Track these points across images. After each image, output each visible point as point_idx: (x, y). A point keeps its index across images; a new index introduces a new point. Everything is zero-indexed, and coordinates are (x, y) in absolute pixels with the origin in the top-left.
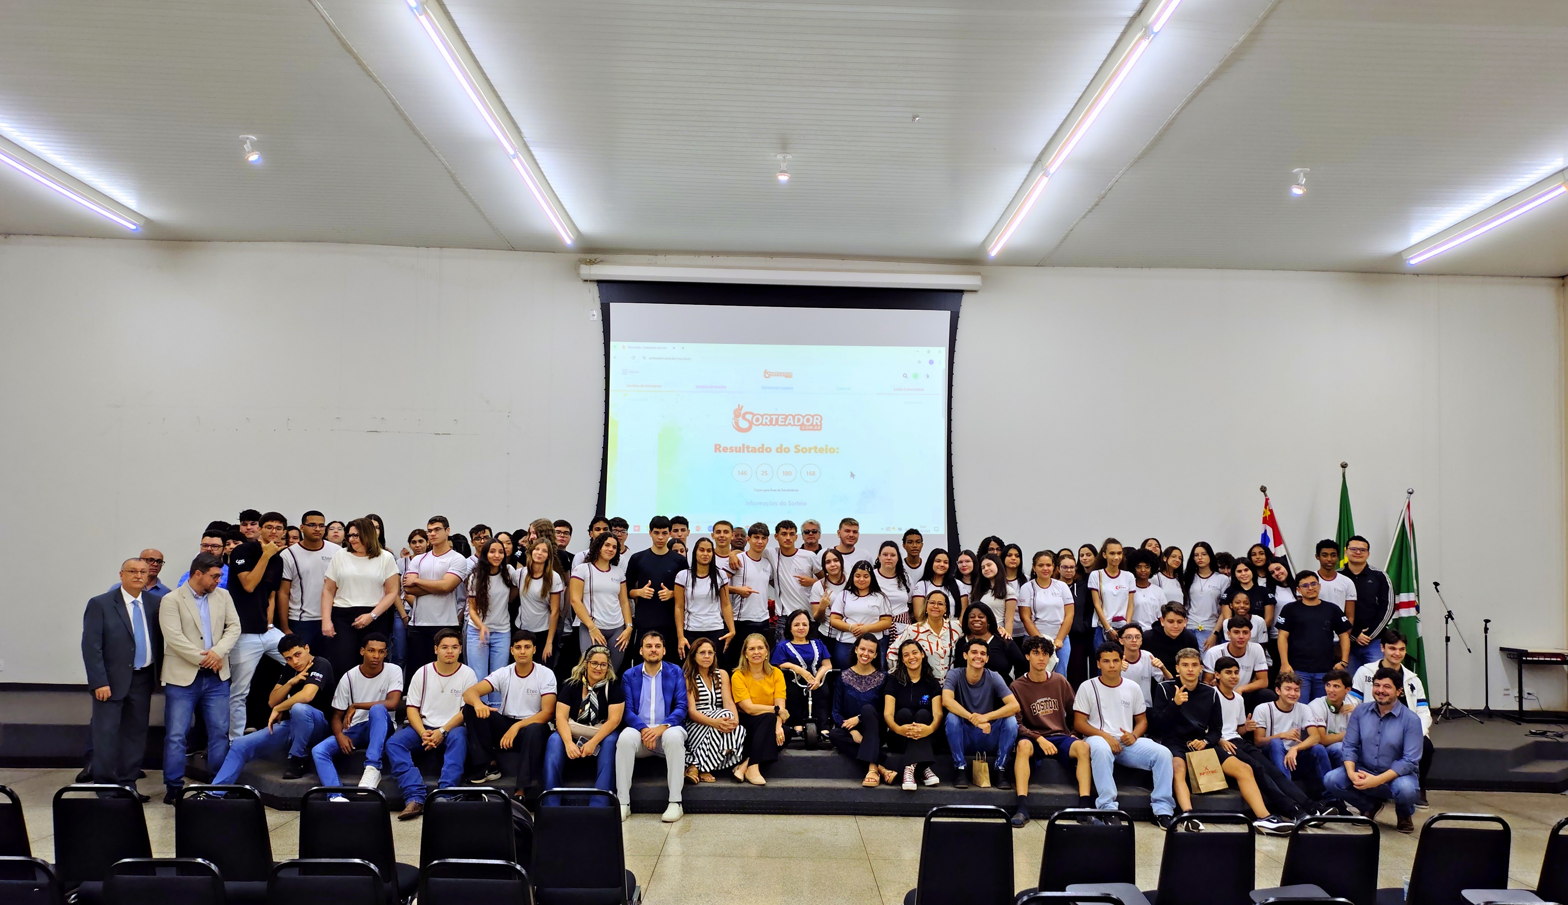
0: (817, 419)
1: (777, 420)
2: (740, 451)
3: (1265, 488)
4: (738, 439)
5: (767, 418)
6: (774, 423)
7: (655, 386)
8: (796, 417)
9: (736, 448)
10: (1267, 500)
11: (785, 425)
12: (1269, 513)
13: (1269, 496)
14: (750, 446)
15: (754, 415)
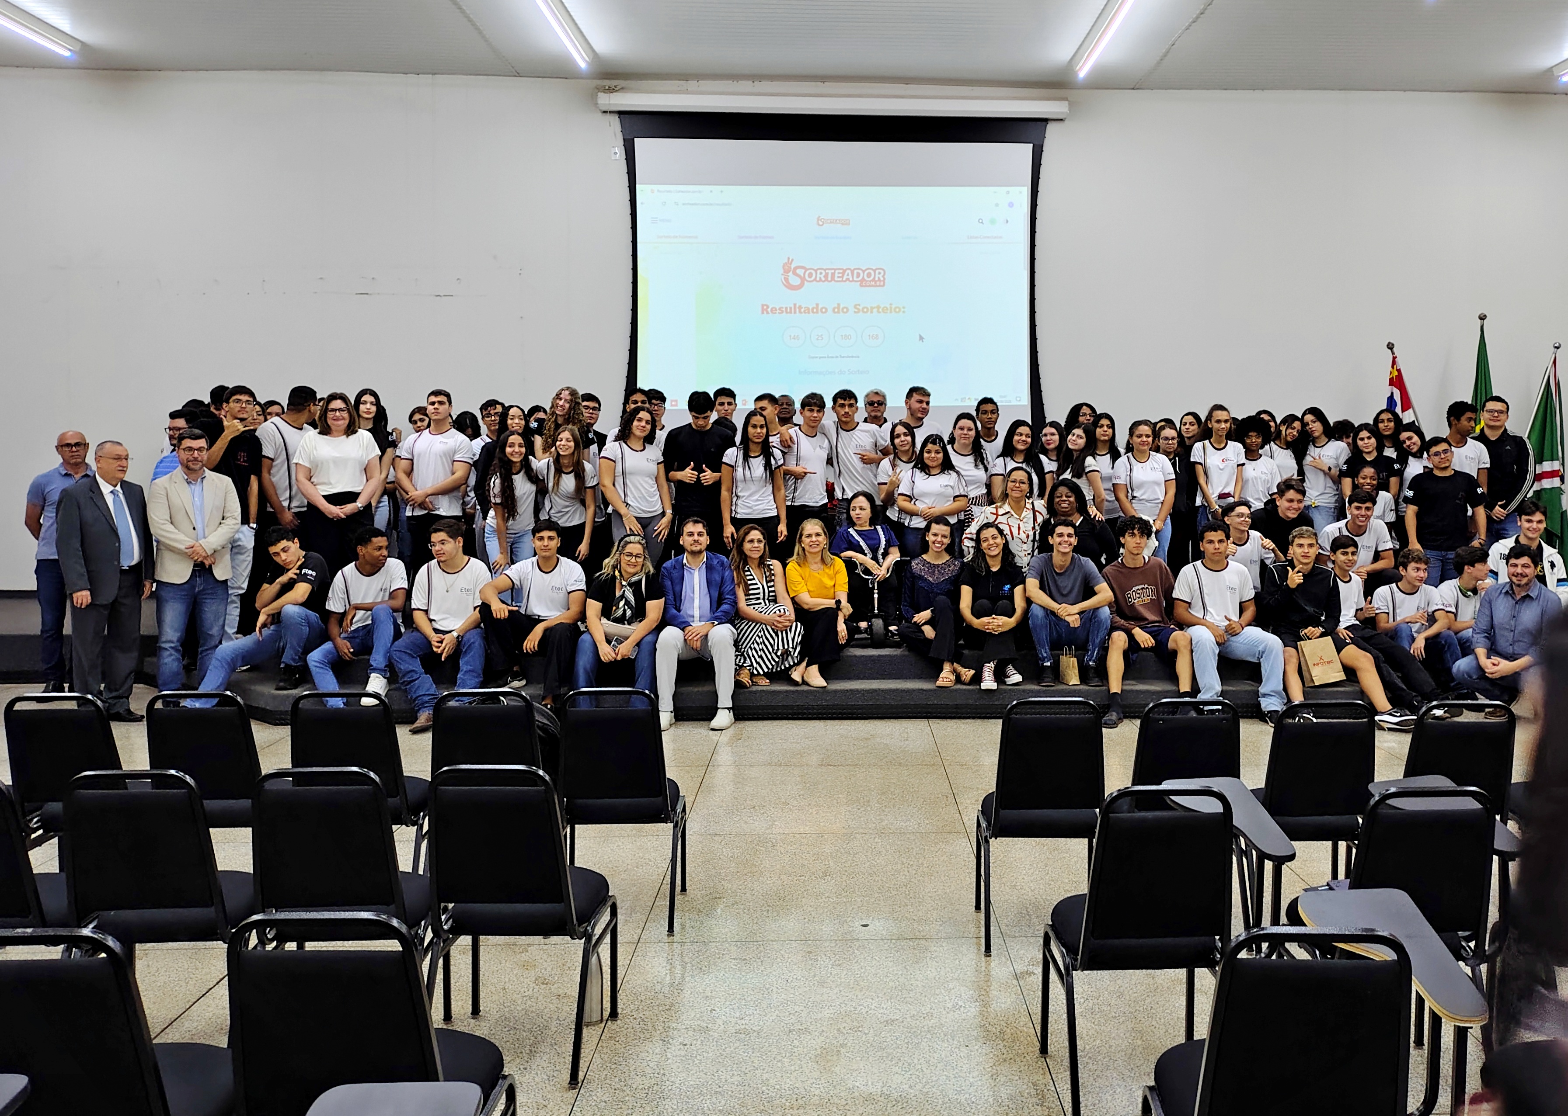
0: (880, 273)
1: (833, 274)
2: (791, 312)
3: (1393, 345)
4: (790, 298)
5: (821, 273)
6: (829, 279)
7: (690, 237)
8: (855, 272)
9: (786, 308)
10: (1394, 358)
11: (842, 281)
12: (1396, 373)
13: (1396, 354)
14: (803, 306)
15: (806, 269)
